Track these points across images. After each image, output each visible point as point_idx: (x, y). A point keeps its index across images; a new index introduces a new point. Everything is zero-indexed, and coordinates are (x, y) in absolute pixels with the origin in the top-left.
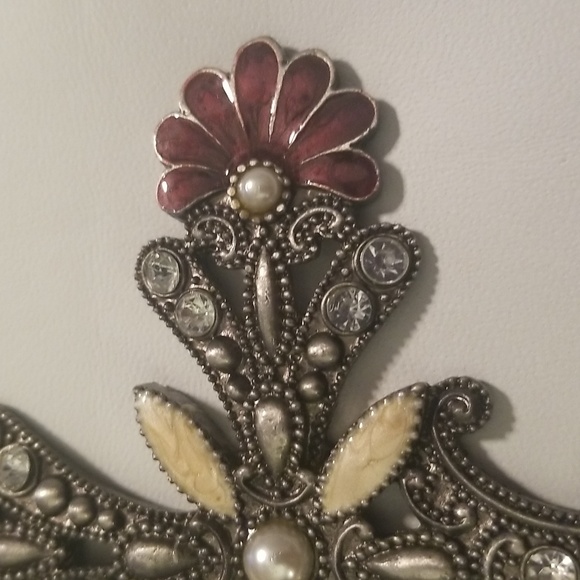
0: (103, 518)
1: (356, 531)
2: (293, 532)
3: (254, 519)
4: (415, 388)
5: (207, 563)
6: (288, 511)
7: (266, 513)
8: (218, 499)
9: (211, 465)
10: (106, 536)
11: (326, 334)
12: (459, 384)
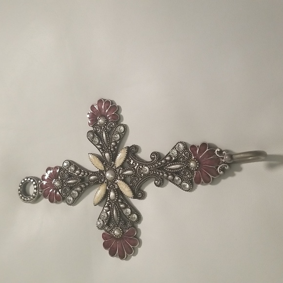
0: (86, 174)
1: (120, 169)
2: (112, 171)
4: (126, 147)
6: (111, 168)
7: (108, 169)
9: (100, 163)
10: (87, 176)
11: (114, 141)
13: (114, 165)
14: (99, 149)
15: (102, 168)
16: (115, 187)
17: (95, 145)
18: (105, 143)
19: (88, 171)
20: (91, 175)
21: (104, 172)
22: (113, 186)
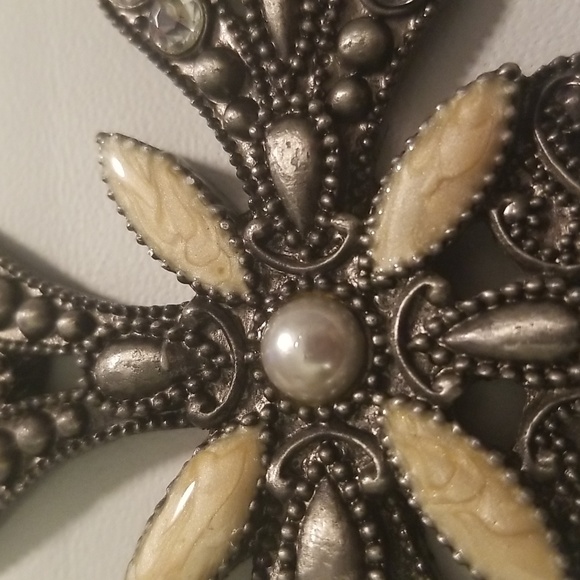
0: (63, 323)
1: (425, 290)
2: (332, 306)
3: (275, 296)
4: (503, 72)
5: (211, 366)
6: (322, 277)
7: (292, 285)
8: (221, 271)
9: (209, 223)
10: (68, 348)
11: (365, 17)
12: (569, 65)
13: (357, 249)
14: (201, 96)
15: (227, 273)
16: (350, 476)
17: (163, 61)
18: (266, 36)
19: (87, 306)
20: (113, 340)
21: (249, 318)
22: (335, 457)
